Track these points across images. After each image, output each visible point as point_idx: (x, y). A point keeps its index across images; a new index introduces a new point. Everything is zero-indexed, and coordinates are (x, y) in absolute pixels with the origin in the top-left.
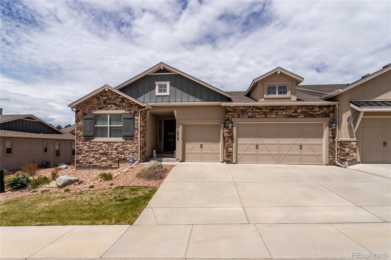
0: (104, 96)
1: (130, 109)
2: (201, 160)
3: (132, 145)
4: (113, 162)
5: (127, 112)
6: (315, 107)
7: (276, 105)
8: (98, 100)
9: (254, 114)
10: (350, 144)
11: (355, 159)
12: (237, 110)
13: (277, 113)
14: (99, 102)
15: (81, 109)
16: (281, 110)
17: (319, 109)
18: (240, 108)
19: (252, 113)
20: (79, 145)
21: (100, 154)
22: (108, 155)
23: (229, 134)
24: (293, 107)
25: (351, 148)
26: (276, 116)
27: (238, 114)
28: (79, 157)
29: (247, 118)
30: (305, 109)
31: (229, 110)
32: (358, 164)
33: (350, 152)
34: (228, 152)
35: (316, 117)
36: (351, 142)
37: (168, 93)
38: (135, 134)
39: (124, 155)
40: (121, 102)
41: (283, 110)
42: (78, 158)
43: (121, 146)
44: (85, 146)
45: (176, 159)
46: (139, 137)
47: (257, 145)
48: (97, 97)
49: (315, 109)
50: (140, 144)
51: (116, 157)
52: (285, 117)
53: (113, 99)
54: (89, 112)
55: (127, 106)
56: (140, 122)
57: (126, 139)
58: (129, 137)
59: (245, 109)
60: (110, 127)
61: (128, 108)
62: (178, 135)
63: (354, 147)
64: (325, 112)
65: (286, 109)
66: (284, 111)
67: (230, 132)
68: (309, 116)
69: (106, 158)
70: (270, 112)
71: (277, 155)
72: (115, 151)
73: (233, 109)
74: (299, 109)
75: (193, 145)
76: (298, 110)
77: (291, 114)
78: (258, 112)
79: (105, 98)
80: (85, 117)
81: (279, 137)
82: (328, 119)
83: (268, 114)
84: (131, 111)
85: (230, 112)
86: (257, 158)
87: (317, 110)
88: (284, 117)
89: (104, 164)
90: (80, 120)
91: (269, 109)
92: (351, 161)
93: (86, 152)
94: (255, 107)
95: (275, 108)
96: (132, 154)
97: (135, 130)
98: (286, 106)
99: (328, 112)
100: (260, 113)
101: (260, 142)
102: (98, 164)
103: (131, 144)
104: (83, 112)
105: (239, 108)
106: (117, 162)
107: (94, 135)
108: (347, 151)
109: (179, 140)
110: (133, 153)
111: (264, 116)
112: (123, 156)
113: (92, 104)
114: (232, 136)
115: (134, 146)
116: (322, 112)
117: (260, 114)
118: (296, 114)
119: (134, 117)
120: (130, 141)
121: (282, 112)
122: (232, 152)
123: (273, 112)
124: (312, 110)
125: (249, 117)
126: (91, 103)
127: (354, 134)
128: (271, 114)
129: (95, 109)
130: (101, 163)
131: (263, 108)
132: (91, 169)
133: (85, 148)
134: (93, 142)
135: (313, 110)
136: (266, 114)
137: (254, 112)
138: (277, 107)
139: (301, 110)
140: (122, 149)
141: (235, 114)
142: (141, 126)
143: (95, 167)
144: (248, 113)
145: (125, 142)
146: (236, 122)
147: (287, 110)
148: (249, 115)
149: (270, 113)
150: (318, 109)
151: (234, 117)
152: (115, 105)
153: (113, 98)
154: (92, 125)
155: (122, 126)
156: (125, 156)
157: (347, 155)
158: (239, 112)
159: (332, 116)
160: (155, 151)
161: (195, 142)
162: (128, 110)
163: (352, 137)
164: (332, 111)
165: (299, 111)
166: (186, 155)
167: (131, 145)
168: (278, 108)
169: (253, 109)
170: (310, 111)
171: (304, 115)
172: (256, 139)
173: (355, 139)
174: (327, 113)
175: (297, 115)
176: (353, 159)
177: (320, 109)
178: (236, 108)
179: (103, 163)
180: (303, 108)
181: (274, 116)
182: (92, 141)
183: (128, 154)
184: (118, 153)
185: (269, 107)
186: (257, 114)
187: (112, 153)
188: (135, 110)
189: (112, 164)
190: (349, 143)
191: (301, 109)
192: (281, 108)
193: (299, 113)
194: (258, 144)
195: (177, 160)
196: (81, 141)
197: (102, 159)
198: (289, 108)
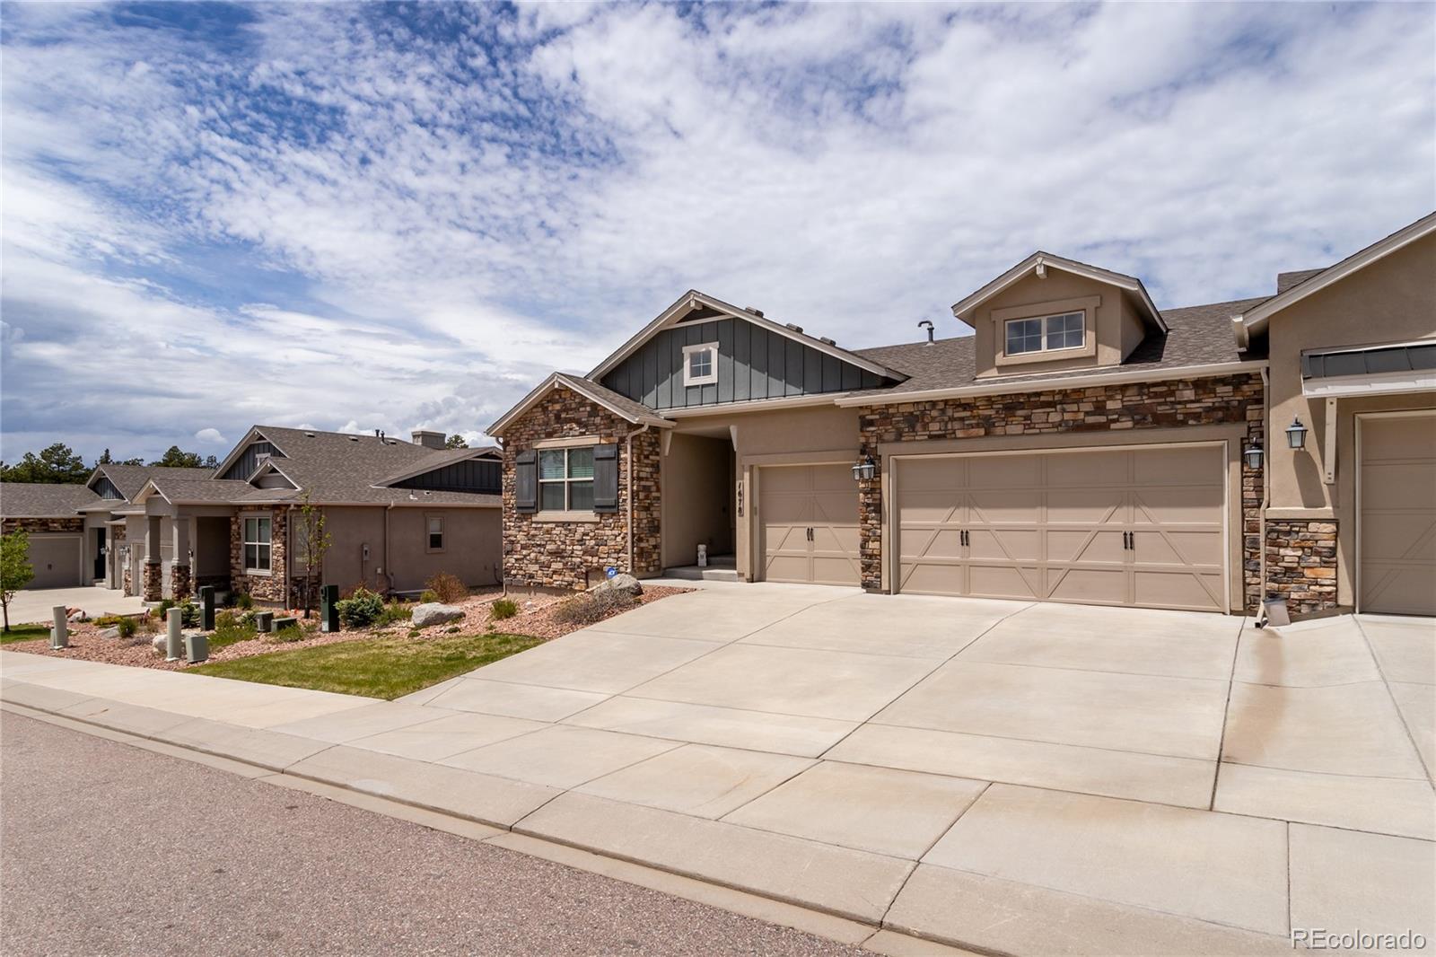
0: (557, 402)
1: (609, 431)
2: (811, 578)
3: (616, 532)
4: (575, 576)
5: (603, 442)
6: (1181, 387)
7: (1024, 392)
8: (544, 414)
9: (946, 426)
10: (1305, 529)
11: (1329, 593)
12: (893, 415)
13: (1027, 418)
14: (546, 419)
15: (514, 438)
16: (1042, 408)
17: (1196, 394)
18: (902, 409)
19: (942, 424)
20: (510, 529)
21: (550, 554)
22: (563, 557)
23: (869, 496)
24: (1088, 393)
25: (1309, 548)
26: (1025, 429)
27: (897, 429)
28: (511, 560)
29: (925, 440)
30: (1139, 398)
31: (867, 417)
32: (1344, 614)
33: (1302, 565)
34: (867, 555)
35: (1184, 423)
36: (1308, 523)
37: (713, 378)
38: (621, 500)
39: (597, 558)
40: (590, 415)
41: (1052, 407)
42: (508, 562)
43: (592, 534)
44: (521, 533)
45: (735, 572)
46: (628, 507)
47: (965, 532)
48: (543, 405)
49: (1177, 392)
50: (633, 528)
51: (582, 563)
52: (1061, 433)
53: (575, 409)
54: (527, 445)
55: (604, 424)
56: (632, 466)
57: (602, 515)
58: (609, 510)
59: (918, 413)
60: (570, 483)
61: (605, 431)
62: (740, 500)
63: (1321, 543)
64: (1223, 404)
65: (1061, 403)
66: (1056, 411)
67: (872, 491)
68: (1153, 423)
69: (560, 565)
70: (1003, 416)
71: (1035, 568)
72: (580, 548)
73: (880, 414)
74: (1111, 398)
75: (786, 530)
76: (1108, 402)
77: (1084, 420)
78: (962, 419)
79: (557, 407)
80: (520, 458)
81: (1042, 505)
82: (1240, 430)
83: (996, 425)
84: (612, 439)
85: (871, 423)
86: (966, 580)
87: (1185, 399)
88: (1056, 432)
89: (557, 581)
90: (510, 466)
91: (1001, 406)
92: (1307, 602)
93: (523, 547)
94: (951, 403)
95: (1022, 400)
96: (616, 556)
97: (621, 489)
98: (1064, 393)
99: (1236, 403)
100: (967, 422)
101: (975, 522)
102: (545, 580)
103: (613, 529)
104: (517, 446)
105: (900, 411)
106: (584, 577)
107: (536, 503)
108: (1286, 559)
109: (743, 516)
110: (618, 553)
111: (982, 432)
112: (595, 559)
113: (534, 425)
114: (878, 502)
115: (619, 534)
116: (1211, 405)
117: (968, 425)
118: (1102, 419)
119: (619, 454)
120: (611, 521)
121: (1048, 413)
122: (880, 555)
123: (1015, 416)
124: (1168, 399)
125: (931, 437)
126: (530, 421)
127: (1325, 489)
128: (1006, 424)
129: (539, 438)
130: (551, 578)
131: (978, 404)
132: (533, 593)
133: (521, 536)
134: (535, 522)
135: (1173, 399)
136: (988, 426)
137: (946, 418)
138: (1029, 395)
139: (1122, 402)
140: (593, 542)
141: (886, 431)
142: (633, 479)
143: (540, 587)
144: (928, 423)
145: (600, 523)
146: (891, 457)
147: (1065, 406)
148: (930, 429)
149: (1003, 419)
150: (1193, 391)
151: (883, 441)
152: (579, 423)
153: (573, 406)
154: (534, 479)
155: (592, 479)
156: (601, 561)
157: (1293, 575)
158: (898, 422)
159: (1256, 418)
160: (702, 547)
161: (792, 520)
162: (605, 434)
163: (1312, 499)
164: (1256, 397)
165: (1110, 405)
166: (768, 559)
167: (614, 532)
168: (1032, 399)
169: (943, 411)
170: (1160, 404)
171: (1133, 419)
172: (959, 511)
173: (1328, 510)
174: (1234, 407)
175: (1105, 420)
176: (1320, 593)
177: (1201, 392)
178: (891, 411)
179: (555, 577)
180: (1128, 393)
181: (1018, 429)
182: (534, 519)
183: (606, 556)
184: (585, 553)
185: (1000, 398)
186: (957, 425)
187: (572, 553)
188: (620, 435)
189: (573, 582)
190: (1297, 529)
191: (1120, 397)
192: (1042, 398)
193: (1114, 411)
194: (968, 529)
195: (741, 575)
196: (513, 519)
197: (554, 566)
198: (1074, 396)
